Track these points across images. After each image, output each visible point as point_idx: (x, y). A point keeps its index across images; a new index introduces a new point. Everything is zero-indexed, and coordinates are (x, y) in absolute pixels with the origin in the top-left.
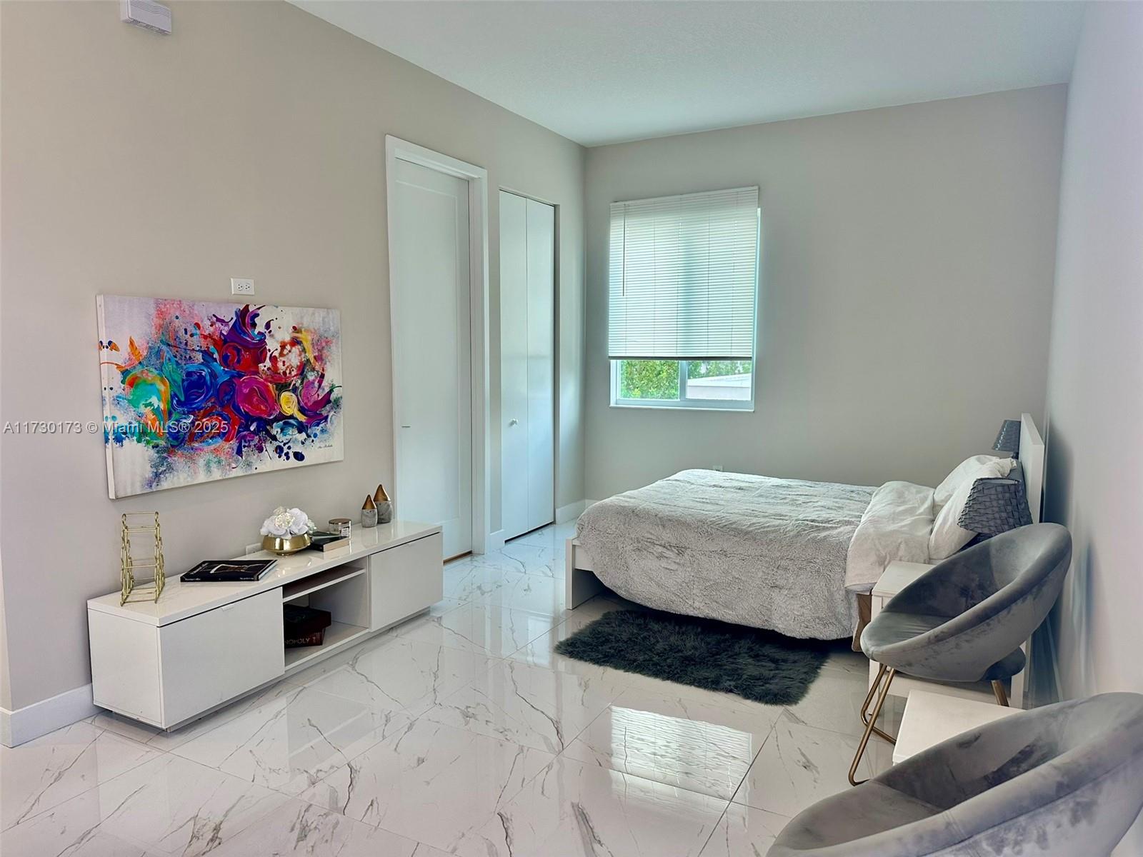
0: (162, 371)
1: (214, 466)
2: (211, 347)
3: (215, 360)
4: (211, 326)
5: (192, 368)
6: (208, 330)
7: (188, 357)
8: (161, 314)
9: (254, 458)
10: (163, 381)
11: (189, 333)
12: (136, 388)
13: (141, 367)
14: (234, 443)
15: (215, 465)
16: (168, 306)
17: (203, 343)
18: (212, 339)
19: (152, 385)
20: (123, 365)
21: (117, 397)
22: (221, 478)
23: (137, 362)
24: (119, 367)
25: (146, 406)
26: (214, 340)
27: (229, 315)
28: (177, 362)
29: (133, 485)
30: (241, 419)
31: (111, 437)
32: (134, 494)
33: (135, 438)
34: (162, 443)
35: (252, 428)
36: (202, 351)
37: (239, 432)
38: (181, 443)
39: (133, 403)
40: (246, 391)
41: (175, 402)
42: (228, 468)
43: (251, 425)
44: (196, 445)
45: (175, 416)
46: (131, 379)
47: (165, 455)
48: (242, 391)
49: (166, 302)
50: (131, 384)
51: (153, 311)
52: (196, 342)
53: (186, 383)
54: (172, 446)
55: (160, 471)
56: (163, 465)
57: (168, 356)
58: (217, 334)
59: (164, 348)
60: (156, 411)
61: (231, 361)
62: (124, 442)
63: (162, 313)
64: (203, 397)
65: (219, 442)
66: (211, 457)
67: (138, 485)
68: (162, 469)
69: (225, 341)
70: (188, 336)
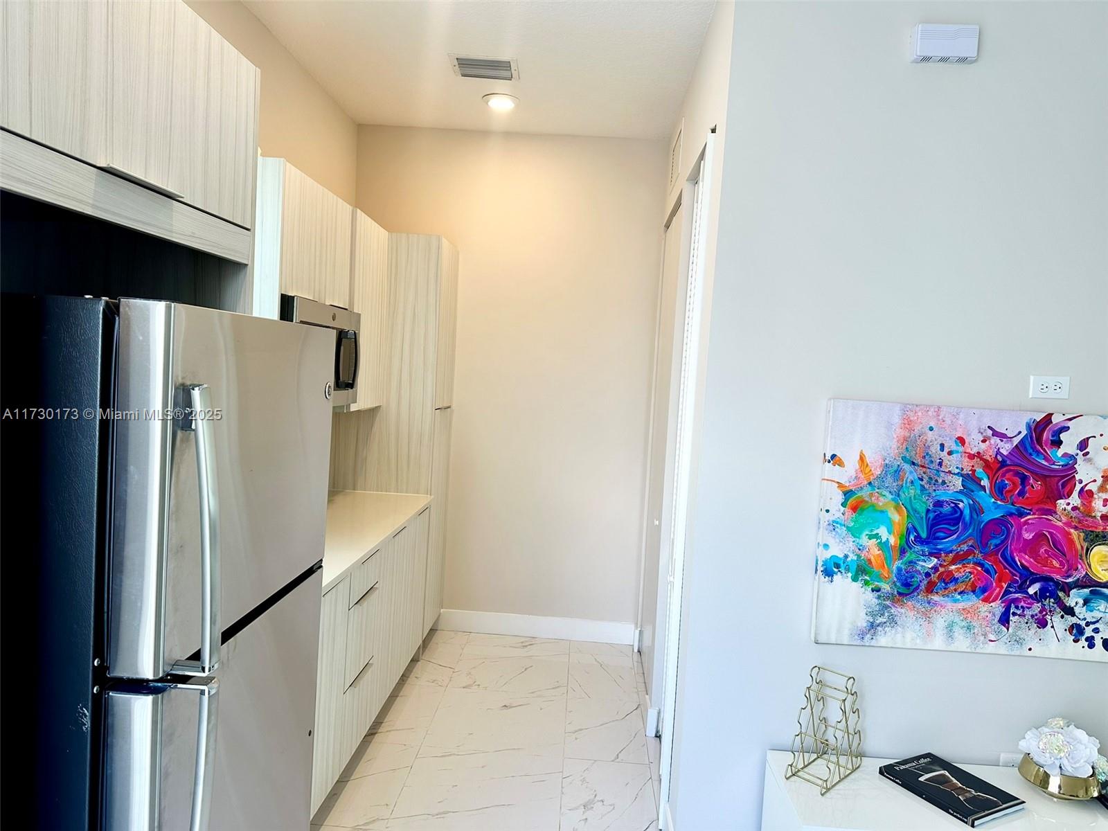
0: (899, 496)
1: (959, 633)
2: (980, 472)
3: (983, 488)
4: (984, 441)
5: (943, 495)
6: (975, 445)
7: (940, 481)
8: (908, 423)
9: (1031, 634)
10: (897, 509)
11: (946, 450)
12: (860, 515)
13: (870, 488)
14: (997, 607)
15: (961, 631)
16: (920, 414)
17: (967, 466)
18: (982, 459)
19: (882, 512)
20: (847, 484)
21: (833, 521)
22: (969, 650)
23: (866, 483)
24: (840, 485)
25: (870, 537)
26: (985, 461)
27: (1016, 427)
28: (922, 486)
29: (839, 630)
30: (1015, 575)
31: (820, 568)
32: (838, 642)
33: (850, 575)
34: (886, 587)
35: (1031, 591)
36: (962, 475)
37: (1007, 592)
38: (912, 592)
39: (854, 532)
40: (1028, 536)
41: (912, 537)
42: (982, 638)
43: (1029, 586)
44: (935, 598)
45: (909, 556)
46: (854, 502)
47: (888, 603)
48: (1020, 534)
49: (918, 409)
50: (854, 509)
51: (897, 420)
52: (955, 462)
53: (931, 515)
54: (900, 594)
55: (878, 622)
56: (883, 615)
57: (911, 478)
58: (992, 452)
59: (907, 467)
60: (883, 546)
61: (1010, 491)
62: (835, 577)
63: (910, 422)
64: (955, 536)
65: (972, 601)
66: (951, 617)
67: (846, 632)
68: (880, 620)
69: (1003, 464)
70: (945, 453)
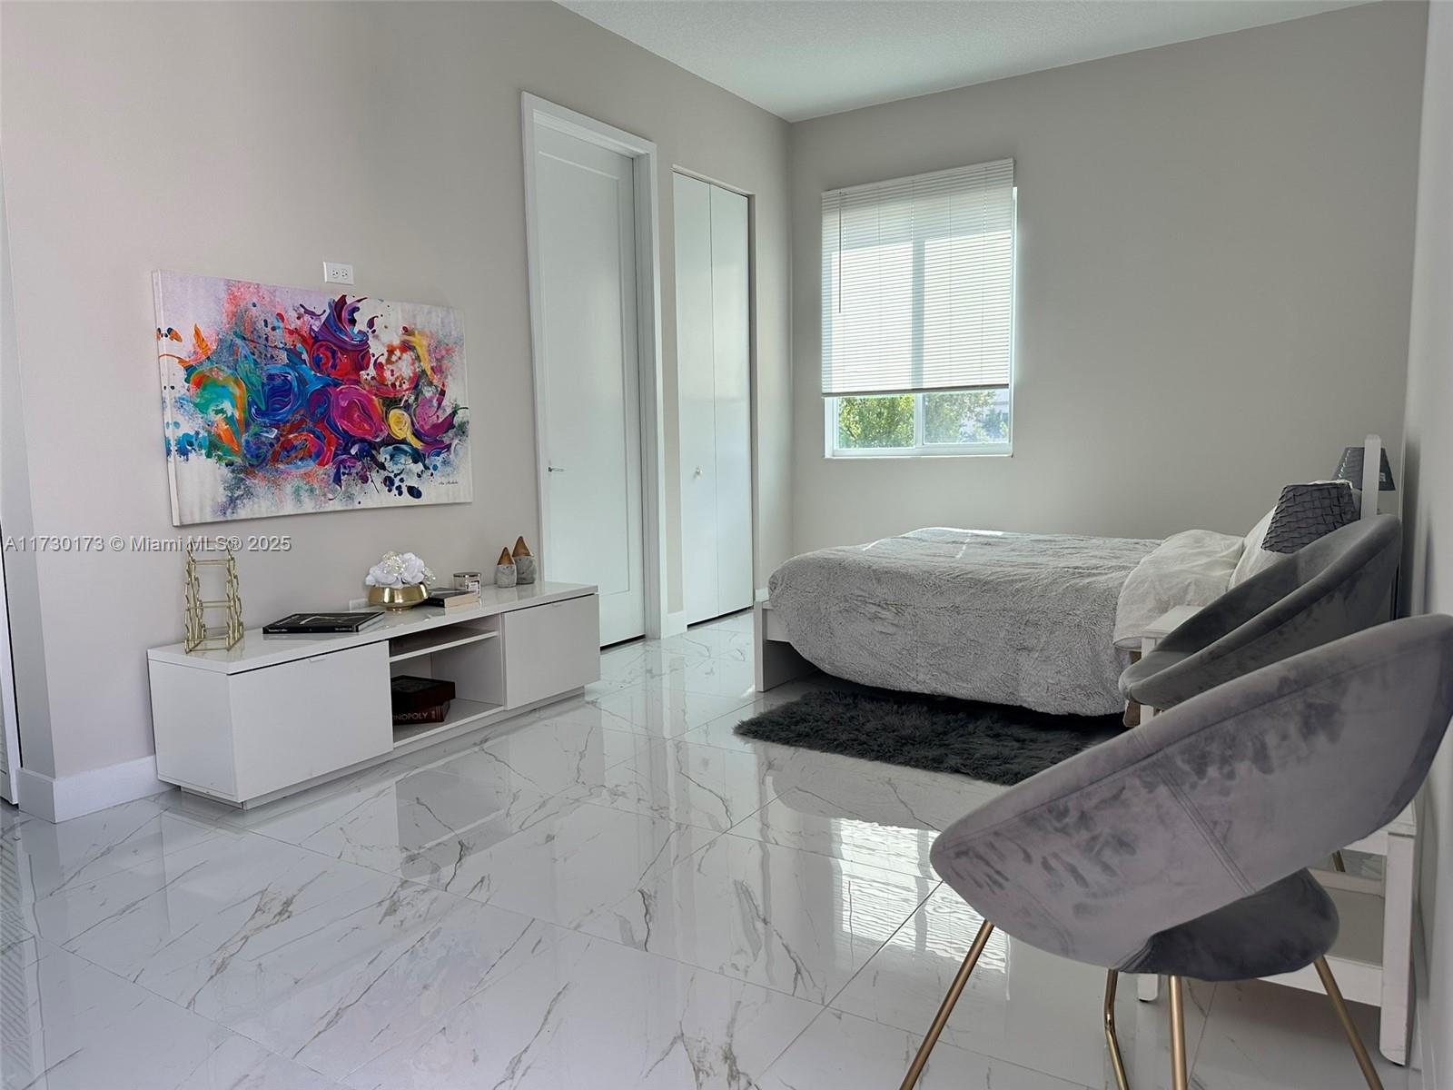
0: (236, 370)
1: (305, 496)
2: (299, 345)
3: (304, 361)
4: (299, 318)
5: (274, 369)
6: (294, 323)
7: (269, 356)
8: (233, 299)
9: (356, 489)
10: (237, 382)
11: (270, 326)
12: (204, 389)
13: (209, 363)
14: (330, 469)
15: (306, 494)
16: (242, 290)
17: (289, 340)
18: (299, 335)
19: (223, 387)
20: (187, 360)
21: (180, 398)
22: (314, 511)
23: (204, 357)
24: (181, 361)
25: (217, 412)
26: (302, 336)
27: (322, 307)
28: (255, 360)
29: (201, 509)
30: (339, 439)
31: (173, 448)
32: (204, 521)
33: (203, 451)
34: (238, 460)
35: (353, 452)
36: (286, 350)
37: (336, 455)
38: (262, 463)
39: (202, 408)
40: (344, 404)
41: (253, 410)
42: (323, 498)
43: (351, 448)
44: (281, 466)
45: (254, 429)
46: (197, 376)
47: (242, 475)
48: (338, 403)
49: (240, 285)
50: (198, 384)
51: (223, 295)
52: (279, 337)
53: (267, 388)
54: (251, 465)
55: (236, 495)
56: (239, 488)
57: (244, 352)
58: (306, 328)
59: (239, 341)
60: (229, 420)
61: (324, 364)
62: (190, 455)
63: (235, 297)
64: (288, 407)
65: (311, 465)
66: (297, 482)
67: (208, 510)
68: (238, 493)
69: (316, 339)
70: (269, 329)
